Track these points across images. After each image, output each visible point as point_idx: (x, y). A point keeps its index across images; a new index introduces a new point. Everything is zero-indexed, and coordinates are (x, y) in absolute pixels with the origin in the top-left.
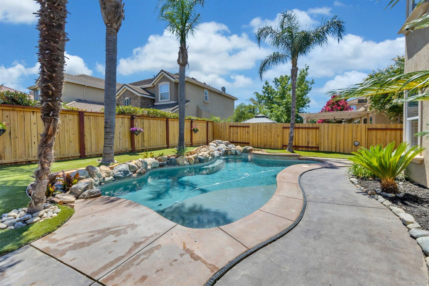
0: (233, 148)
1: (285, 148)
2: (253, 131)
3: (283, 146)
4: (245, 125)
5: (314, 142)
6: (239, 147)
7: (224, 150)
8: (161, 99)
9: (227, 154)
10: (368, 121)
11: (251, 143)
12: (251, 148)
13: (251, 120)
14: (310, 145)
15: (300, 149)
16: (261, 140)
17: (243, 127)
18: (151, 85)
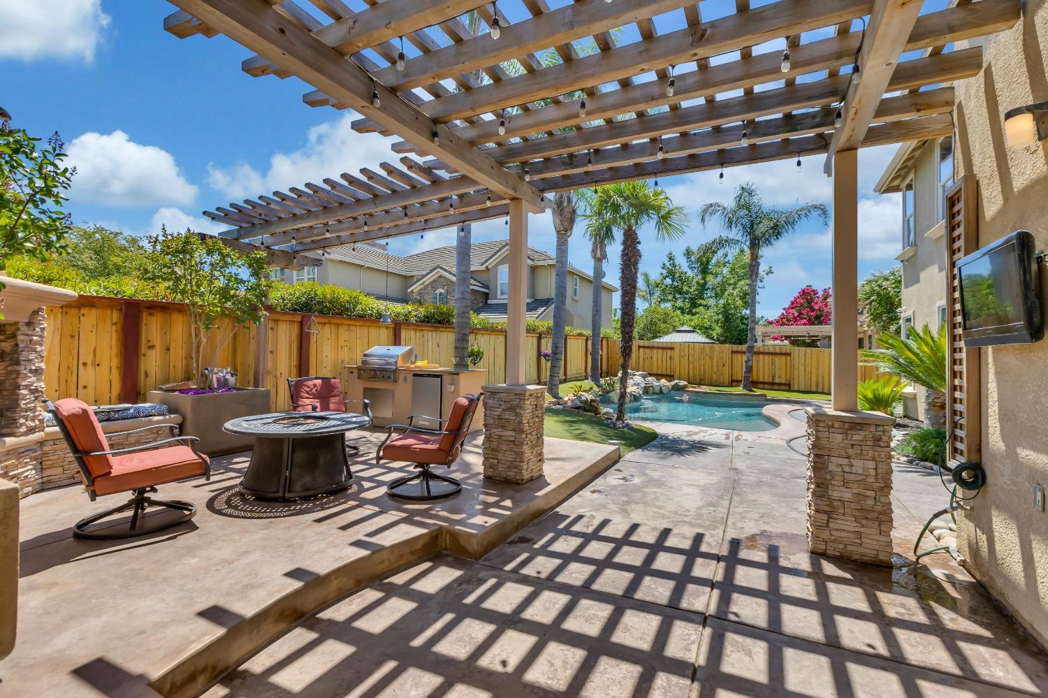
0: (656, 384)
1: (735, 383)
2: (681, 356)
3: (733, 381)
4: (665, 346)
5: (783, 376)
6: (663, 381)
7: (643, 385)
8: (502, 293)
9: (647, 393)
10: (866, 341)
11: (677, 375)
12: (686, 383)
13: (670, 336)
14: (777, 380)
15: (761, 386)
16: (693, 372)
17: (663, 348)
18: (483, 268)
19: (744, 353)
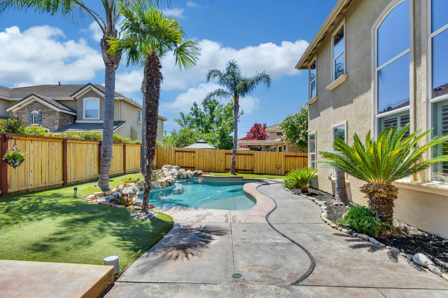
0: (184, 173)
1: (227, 171)
2: (199, 156)
3: (226, 169)
4: (190, 150)
5: (250, 166)
6: (189, 171)
7: (177, 174)
8: (86, 116)
9: (179, 178)
10: (283, 148)
11: (197, 167)
12: (202, 172)
13: (193, 145)
14: (247, 169)
15: (240, 172)
16: (206, 165)
17: (189, 152)
18: (72, 98)
19: (232, 154)
